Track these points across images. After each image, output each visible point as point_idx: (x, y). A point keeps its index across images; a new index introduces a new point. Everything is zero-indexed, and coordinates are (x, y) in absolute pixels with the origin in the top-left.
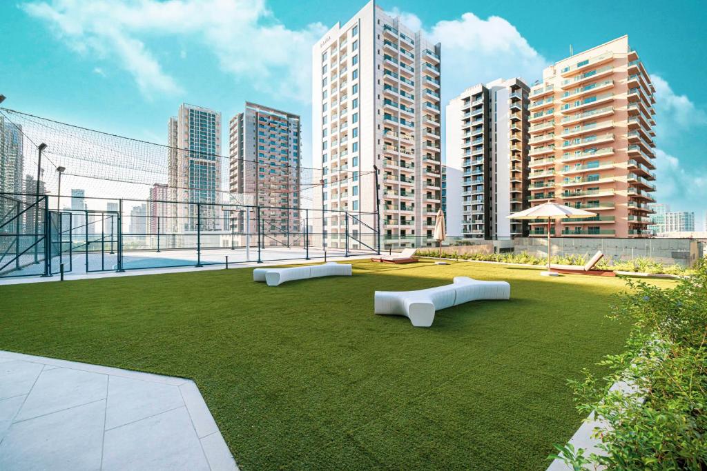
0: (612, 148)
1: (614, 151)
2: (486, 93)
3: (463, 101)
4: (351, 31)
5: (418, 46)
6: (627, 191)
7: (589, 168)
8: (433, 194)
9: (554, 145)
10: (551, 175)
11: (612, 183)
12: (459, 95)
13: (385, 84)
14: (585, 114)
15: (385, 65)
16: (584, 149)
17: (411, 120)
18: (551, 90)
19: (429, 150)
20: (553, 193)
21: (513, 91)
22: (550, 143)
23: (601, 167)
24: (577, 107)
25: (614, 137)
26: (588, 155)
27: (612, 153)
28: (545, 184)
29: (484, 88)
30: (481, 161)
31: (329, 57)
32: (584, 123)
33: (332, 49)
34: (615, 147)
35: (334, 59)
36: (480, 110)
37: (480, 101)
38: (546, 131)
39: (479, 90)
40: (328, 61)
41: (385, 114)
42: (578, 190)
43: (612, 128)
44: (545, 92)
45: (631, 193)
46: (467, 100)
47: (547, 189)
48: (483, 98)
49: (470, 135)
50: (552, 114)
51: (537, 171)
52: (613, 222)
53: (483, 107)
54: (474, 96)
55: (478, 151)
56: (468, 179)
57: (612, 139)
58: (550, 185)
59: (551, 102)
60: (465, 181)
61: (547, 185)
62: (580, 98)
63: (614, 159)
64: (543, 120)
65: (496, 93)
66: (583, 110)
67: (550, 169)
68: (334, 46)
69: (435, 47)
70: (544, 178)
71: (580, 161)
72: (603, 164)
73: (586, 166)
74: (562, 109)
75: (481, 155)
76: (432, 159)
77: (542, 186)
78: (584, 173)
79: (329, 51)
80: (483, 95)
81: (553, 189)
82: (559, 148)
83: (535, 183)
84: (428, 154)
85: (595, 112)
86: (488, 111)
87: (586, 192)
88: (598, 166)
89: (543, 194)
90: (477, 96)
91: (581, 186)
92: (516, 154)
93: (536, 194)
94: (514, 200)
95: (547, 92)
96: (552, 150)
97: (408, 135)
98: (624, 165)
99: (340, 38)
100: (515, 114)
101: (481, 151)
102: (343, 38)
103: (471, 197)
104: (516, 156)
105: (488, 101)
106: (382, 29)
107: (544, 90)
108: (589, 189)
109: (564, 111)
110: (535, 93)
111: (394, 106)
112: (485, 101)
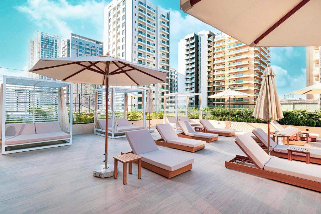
0: (247, 67)
1: (248, 69)
2: (196, 37)
3: (186, 40)
4: (122, 2)
5: (157, 13)
6: (253, 88)
7: (239, 76)
8: (165, 87)
9: (224, 65)
10: (223, 79)
11: (248, 84)
12: (184, 38)
13: (139, 31)
14: (237, 51)
15: (139, 21)
16: (237, 67)
17: (153, 50)
18: (223, 38)
19: (163, 65)
20: (224, 88)
21: (209, 37)
22: (223, 64)
23: (244, 76)
24: (234, 47)
25: (249, 62)
26: (238, 70)
27: (247, 70)
28: (220, 83)
29: (195, 35)
30: (193, 71)
31: (112, 15)
32: (237, 55)
33: (114, 11)
34: (249, 67)
35: (114, 16)
36: (193, 45)
37: (193, 41)
38: (221, 58)
39: (193, 35)
40: (111, 16)
41: (139, 46)
42: (234, 87)
43: (248, 58)
44: (221, 39)
45: (256, 89)
46: (188, 40)
47: (222, 86)
48: (195, 39)
49: (188, 57)
50: (223, 50)
51: (217, 77)
52: (248, 102)
53: (195, 44)
54: (191, 38)
55: (192, 66)
56: (188, 80)
57: (247, 63)
58: (223, 84)
59: (223, 44)
60: (187, 80)
61: (221, 84)
62: (235, 43)
63: (248, 72)
64: (220, 52)
65: (201, 37)
66: (236, 49)
67: (223, 76)
68: (114, 9)
69: (167, 13)
70: (220, 80)
71: (235, 73)
72: (244, 75)
73: (237, 75)
74: (228, 48)
75: (193, 68)
76: (164, 69)
77: (220, 84)
78: (237, 79)
79: (112, 11)
80: (195, 38)
81: (224, 86)
82: (227, 66)
83: (217, 82)
84: (162, 67)
85: (241, 50)
86: (197, 46)
87: (238, 87)
88: (242, 76)
89: (220, 88)
90: (192, 38)
91: (236, 85)
92: (210, 68)
93: (217, 88)
94: (208, 91)
95: (222, 39)
96: (223, 67)
97: (152, 57)
98: (252, 76)
99: (117, 5)
100: (209, 48)
101: (194, 66)
102: (119, 5)
103: (189, 89)
104: (210, 69)
105: (197, 41)
106: (138, 3)
107: (221, 38)
108: (239, 86)
109: (229, 48)
110: (217, 39)
111: (144, 42)
112: (195, 41)
